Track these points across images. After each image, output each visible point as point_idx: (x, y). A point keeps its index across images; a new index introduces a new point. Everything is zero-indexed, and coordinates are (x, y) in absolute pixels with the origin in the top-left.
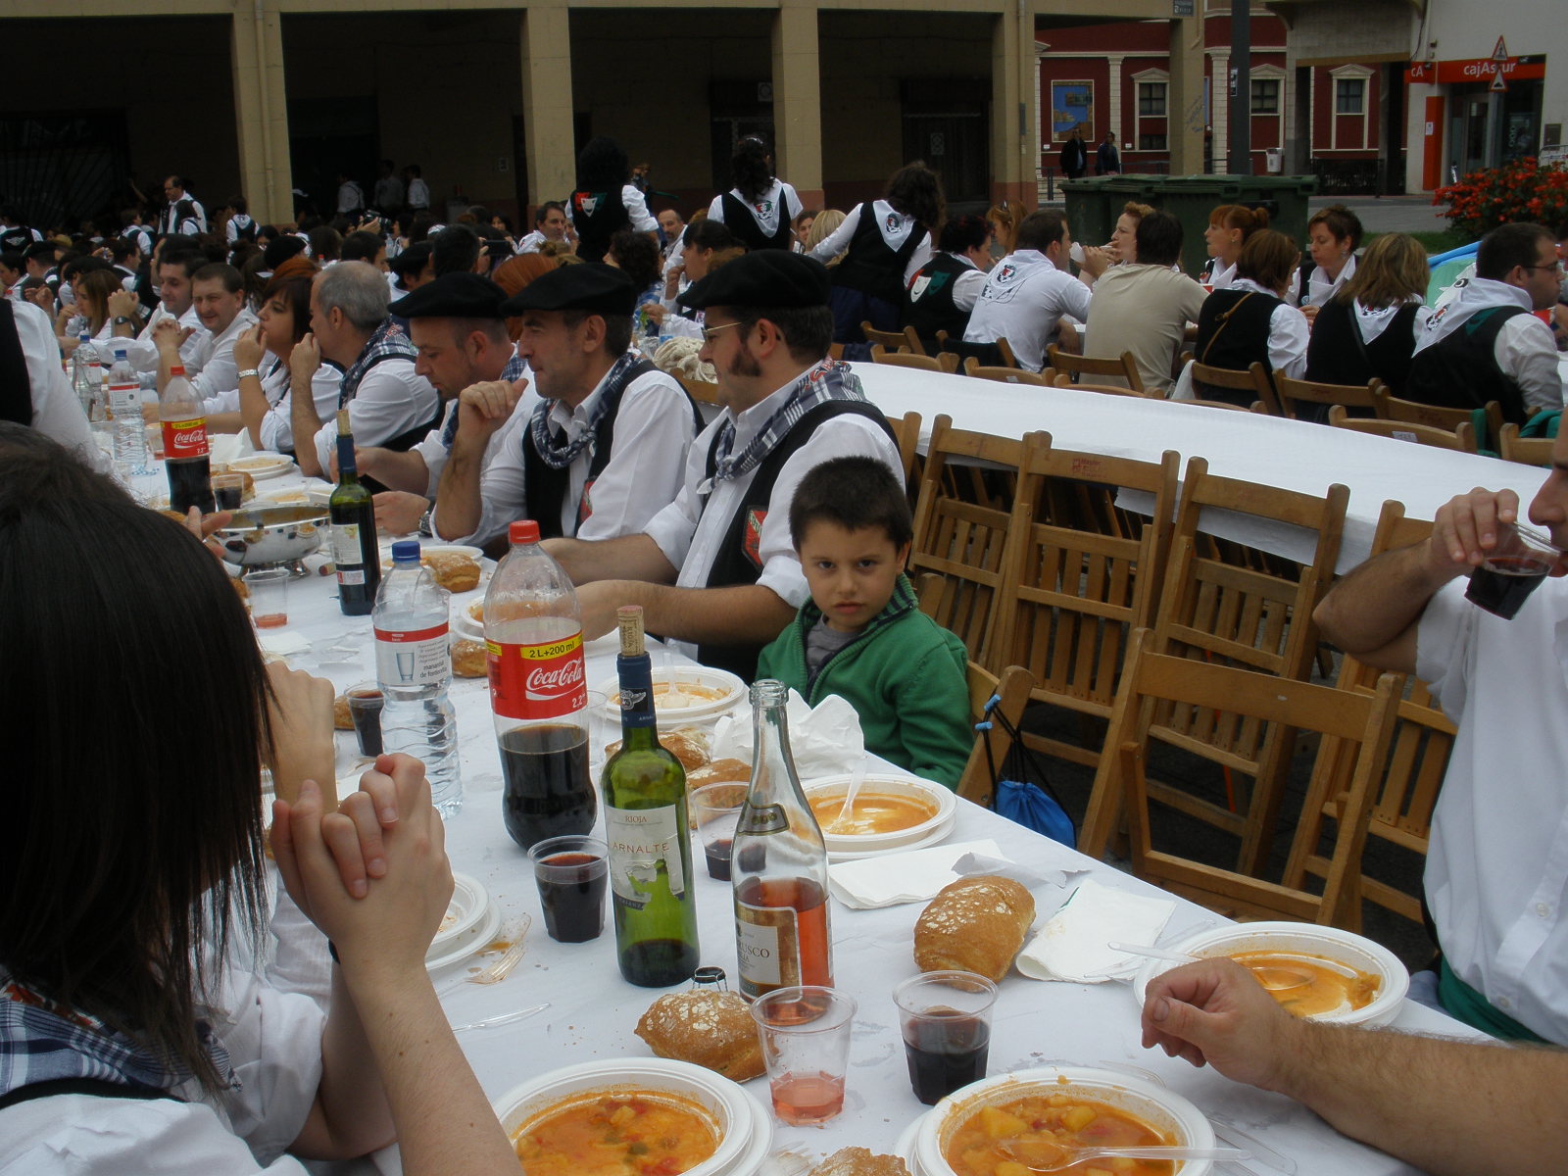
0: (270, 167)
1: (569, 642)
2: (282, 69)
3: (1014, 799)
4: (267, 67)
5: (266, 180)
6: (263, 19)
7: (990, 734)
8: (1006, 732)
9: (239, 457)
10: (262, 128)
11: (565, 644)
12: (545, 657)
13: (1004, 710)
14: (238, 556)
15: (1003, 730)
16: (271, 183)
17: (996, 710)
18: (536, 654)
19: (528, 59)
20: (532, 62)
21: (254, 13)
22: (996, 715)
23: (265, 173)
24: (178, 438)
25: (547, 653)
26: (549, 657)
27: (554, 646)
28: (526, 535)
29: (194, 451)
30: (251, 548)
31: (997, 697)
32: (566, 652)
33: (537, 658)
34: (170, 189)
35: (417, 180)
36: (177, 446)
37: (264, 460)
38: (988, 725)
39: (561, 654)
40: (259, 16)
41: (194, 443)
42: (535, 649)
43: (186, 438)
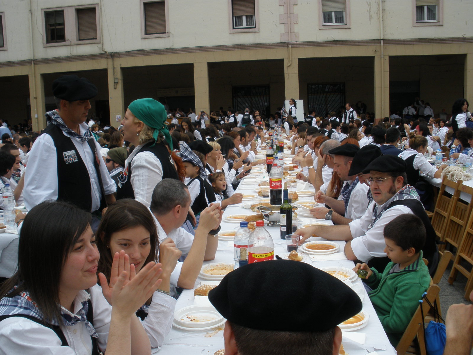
0: (383, 101)
1: (266, 254)
2: (388, 72)
3: (434, 327)
4: (384, 72)
5: (382, 105)
6: (384, 58)
7: (422, 304)
8: (428, 305)
9: (303, 190)
10: (381, 90)
11: (264, 255)
12: (258, 258)
13: (428, 298)
14: (267, 218)
15: (427, 304)
16: (383, 106)
17: (425, 297)
18: (256, 256)
19: (467, 70)
20: (468, 71)
21: (381, 56)
22: (425, 299)
23: (381, 103)
24: (273, 183)
25: (259, 256)
26: (259, 258)
27: (261, 255)
28: (260, 224)
29: (276, 187)
30: (271, 217)
31: (426, 293)
32: (264, 257)
33: (256, 257)
34: (348, 107)
35: (428, 107)
36: (272, 186)
37: (309, 191)
38: (421, 301)
39: (263, 257)
40: (382, 57)
41: (277, 185)
42: (256, 255)
43: (275, 184)
